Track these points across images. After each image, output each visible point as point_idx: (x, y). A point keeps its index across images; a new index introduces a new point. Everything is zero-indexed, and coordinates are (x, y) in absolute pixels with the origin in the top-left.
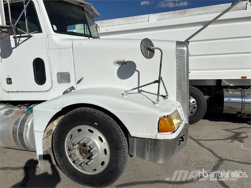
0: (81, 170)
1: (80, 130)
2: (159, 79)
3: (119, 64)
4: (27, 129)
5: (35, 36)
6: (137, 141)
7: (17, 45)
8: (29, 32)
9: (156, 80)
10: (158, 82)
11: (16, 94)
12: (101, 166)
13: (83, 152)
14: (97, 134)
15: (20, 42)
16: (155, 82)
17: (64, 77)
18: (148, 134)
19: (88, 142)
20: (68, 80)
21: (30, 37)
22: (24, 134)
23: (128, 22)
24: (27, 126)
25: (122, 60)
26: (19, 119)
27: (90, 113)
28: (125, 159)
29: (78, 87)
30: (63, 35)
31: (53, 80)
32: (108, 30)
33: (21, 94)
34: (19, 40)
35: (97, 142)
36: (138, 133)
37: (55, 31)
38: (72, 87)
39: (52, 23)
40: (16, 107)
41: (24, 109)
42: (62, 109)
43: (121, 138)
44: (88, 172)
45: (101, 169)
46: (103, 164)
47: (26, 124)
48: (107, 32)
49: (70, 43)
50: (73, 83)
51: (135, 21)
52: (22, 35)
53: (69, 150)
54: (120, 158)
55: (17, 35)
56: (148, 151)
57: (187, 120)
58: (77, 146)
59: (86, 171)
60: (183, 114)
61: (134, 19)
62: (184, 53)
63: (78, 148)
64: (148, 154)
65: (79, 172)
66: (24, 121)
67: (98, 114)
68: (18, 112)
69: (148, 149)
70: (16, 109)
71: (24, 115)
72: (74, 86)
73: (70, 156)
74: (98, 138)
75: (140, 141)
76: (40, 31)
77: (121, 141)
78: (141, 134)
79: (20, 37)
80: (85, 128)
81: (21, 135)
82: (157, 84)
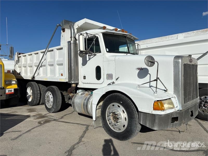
0: (113, 129)
1: (113, 105)
2: (157, 79)
3: (139, 70)
4: (90, 103)
5: (98, 54)
6: (143, 114)
7: (89, 59)
8: (95, 53)
9: (155, 80)
10: (156, 80)
11: (87, 84)
12: (123, 127)
13: (114, 118)
14: (122, 108)
15: (91, 58)
16: (154, 80)
17: (110, 76)
18: (148, 111)
19: (117, 112)
20: (112, 78)
21: (95, 55)
22: (88, 106)
23: (162, 40)
24: (90, 101)
25: (141, 67)
26: (87, 97)
27: (119, 96)
28: (136, 125)
29: (116, 82)
30: (112, 53)
31: (104, 77)
32: (148, 46)
33: (89, 84)
34: (91, 57)
35: (122, 113)
36: (142, 110)
37: (107, 52)
38: (113, 82)
39: (106, 48)
40: (87, 92)
41: (90, 93)
42: (106, 93)
43: (134, 112)
44: (117, 131)
45: (123, 129)
46: (124, 126)
47: (90, 100)
48: (147, 47)
49: (113, 58)
50: (114, 80)
51: (167, 39)
52: (92, 54)
53: (108, 116)
54: (133, 123)
55: (90, 54)
56: (148, 121)
57: (181, 107)
58: (111, 114)
59: (115, 130)
60: (177, 103)
61: (166, 38)
62: (179, 64)
63: (112, 116)
64: (148, 123)
65: (112, 129)
66: (89, 99)
67: (123, 97)
68: (87, 94)
69: (148, 120)
70: (87, 93)
71: (89, 95)
72: (114, 82)
73: (108, 120)
74: (122, 111)
75: (144, 115)
76: (100, 52)
77: (134, 114)
78: (144, 110)
79: (91, 55)
80: (116, 104)
81: (87, 106)
82: (156, 82)
